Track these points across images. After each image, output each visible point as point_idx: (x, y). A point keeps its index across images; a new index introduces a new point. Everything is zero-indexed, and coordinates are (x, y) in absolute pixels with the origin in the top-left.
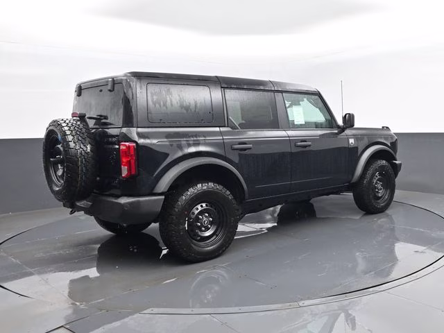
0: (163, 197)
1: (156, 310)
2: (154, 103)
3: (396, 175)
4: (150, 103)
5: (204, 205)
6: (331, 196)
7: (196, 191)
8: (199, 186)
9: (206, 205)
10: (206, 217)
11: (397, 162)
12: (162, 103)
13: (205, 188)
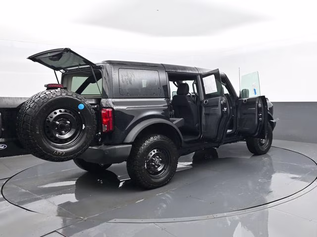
0: (131, 145)
1: (118, 220)
2: (123, 82)
3: (273, 128)
4: (121, 82)
5: (155, 151)
6: (232, 143)
7: (150, 142)
8: (152, 138)
9: (157, 151)
10: (157, 158)
11: (273, 121)
12: (128, 82)
13: (156, 139)
